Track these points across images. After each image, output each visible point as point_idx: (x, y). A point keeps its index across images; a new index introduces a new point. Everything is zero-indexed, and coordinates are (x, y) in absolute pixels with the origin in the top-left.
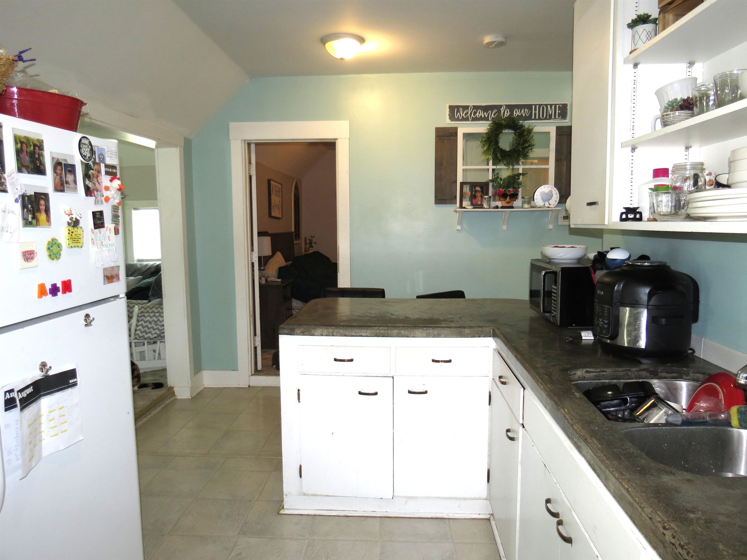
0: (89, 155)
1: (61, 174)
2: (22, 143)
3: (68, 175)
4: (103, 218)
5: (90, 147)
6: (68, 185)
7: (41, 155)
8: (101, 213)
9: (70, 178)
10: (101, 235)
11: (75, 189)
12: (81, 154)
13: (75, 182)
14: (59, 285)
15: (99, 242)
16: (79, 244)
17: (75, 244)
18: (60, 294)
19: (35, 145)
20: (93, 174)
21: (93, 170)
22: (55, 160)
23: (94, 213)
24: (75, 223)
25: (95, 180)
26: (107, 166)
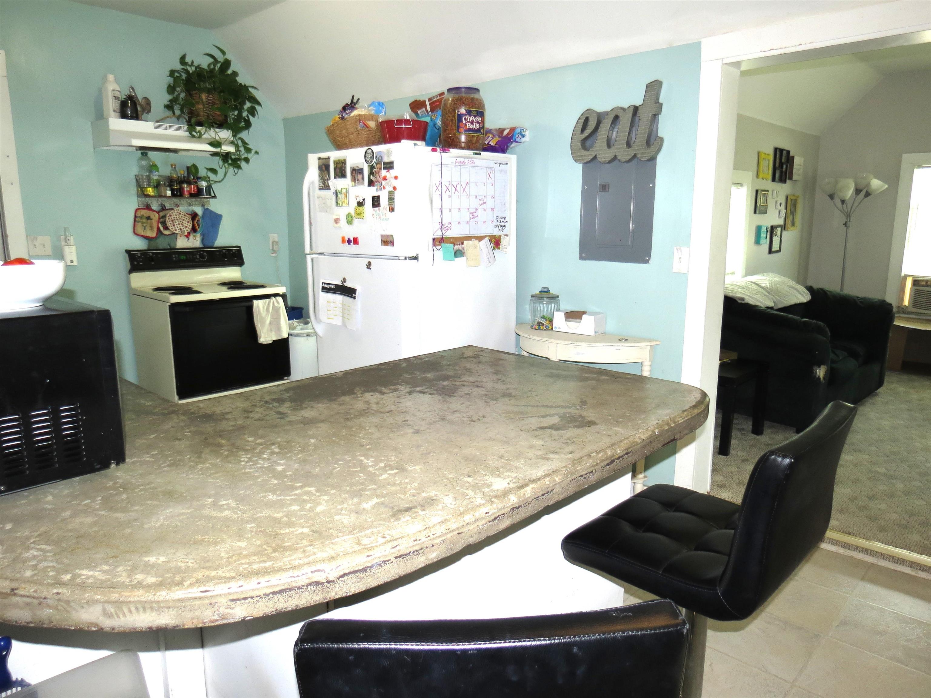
0: (370, 160)
1: (355, 176)
2: (337, 163)
3: (359, 176)
4: (380, 201)
5: (372, 154)
6: (358, 182)
7: (345, 168)
8: (378, 197)
9: (360, 177)
10: (380, 212)
11: (363, 183)
12: (366, 160)
13: (363, 179)
14: (352, 239)
15: (378, 217)
16: (361, 217)
17: (358, 217)
18: (352, 244)
19: (342, 163)
20: (375, 171)
21: (376, 168)
22: (352, 168)
23: (373, 198)
24: (361, 204)
25: (377, 175)
26: (384, 163)
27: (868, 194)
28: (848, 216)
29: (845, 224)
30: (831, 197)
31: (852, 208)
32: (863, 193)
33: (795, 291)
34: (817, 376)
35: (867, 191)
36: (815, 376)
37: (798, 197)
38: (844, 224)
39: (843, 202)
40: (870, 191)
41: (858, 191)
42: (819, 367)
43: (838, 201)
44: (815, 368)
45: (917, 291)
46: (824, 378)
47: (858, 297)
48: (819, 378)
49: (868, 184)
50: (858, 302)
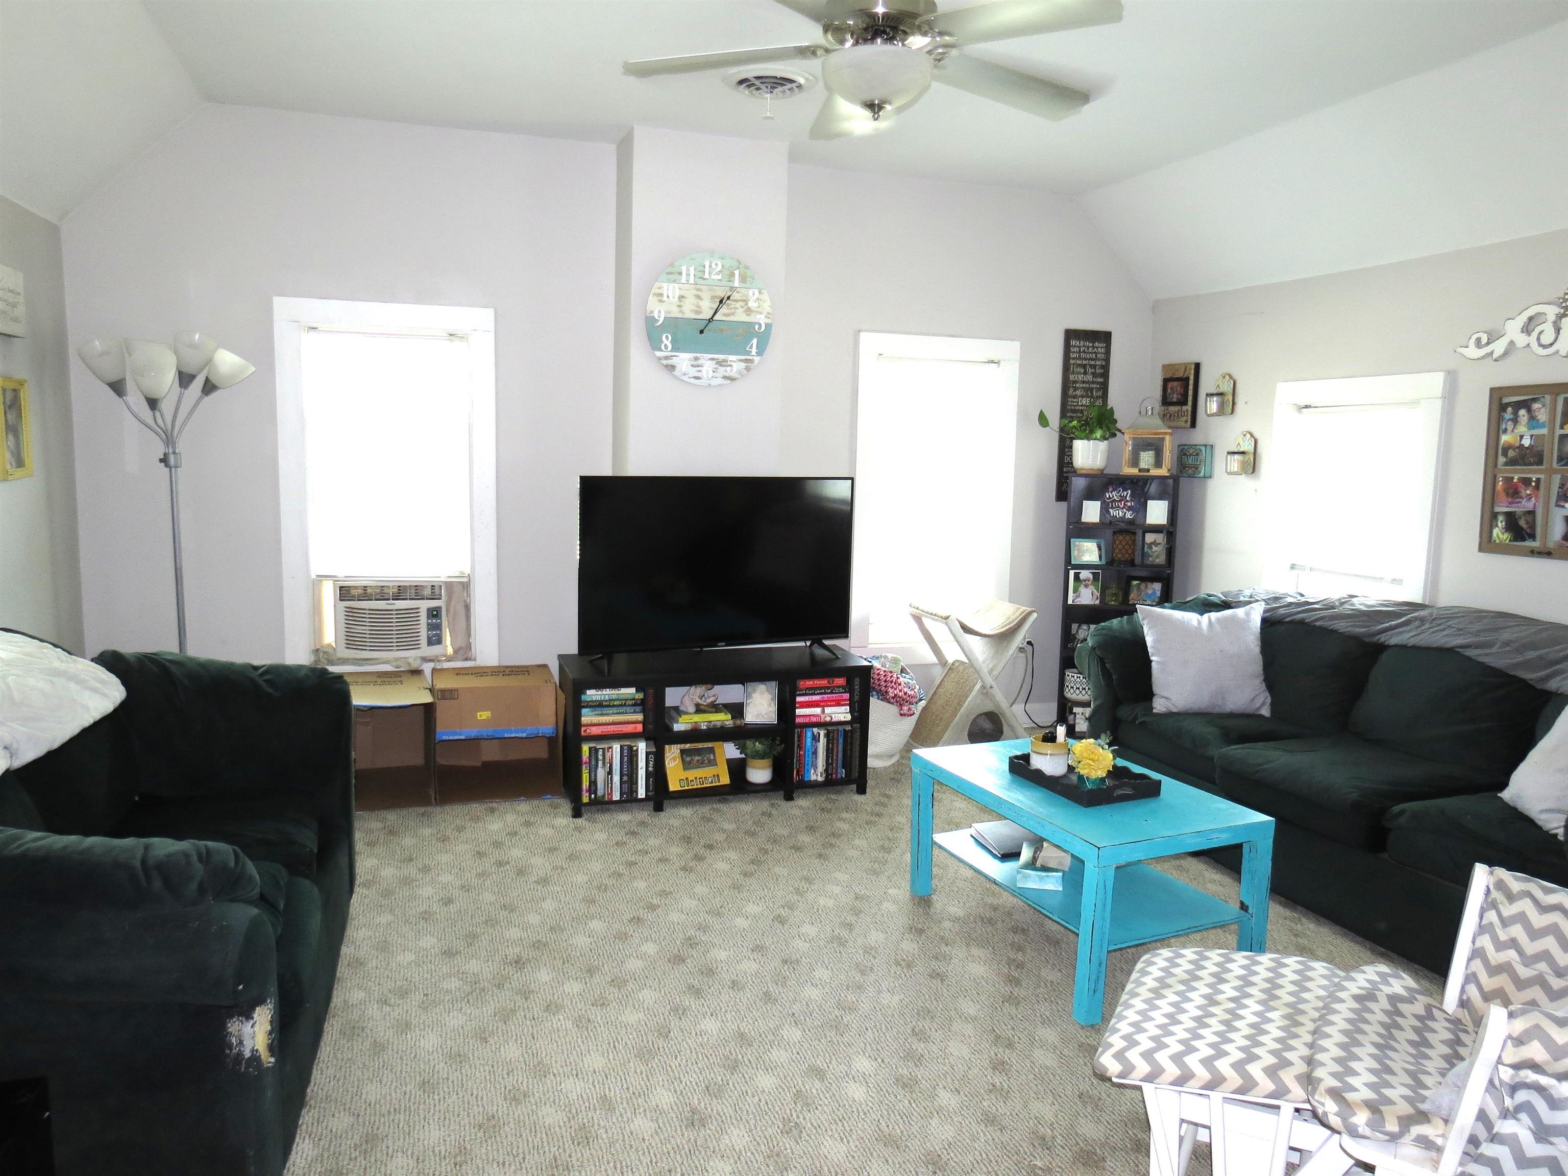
27: (209, 387)
28: (169, 439)
29: (164, 460)
30: (118, 387)
31: (175, 416)
32: (198, 383)
33: (72, 685)
34: (247, 1054)
35: (207, 380)
36: (240, 1054)
37: (21, 383)
38: (161, 461)
39: (153, 403)
40: (213, 379)
41: (185, 379)
42: (249, 1017)
43: (135, 399)
44: (234, 1026)
45: (350, 610)
46: (271, 1048)
47: (256, 668)
48: (255, 1058)
49: (209, 361)
50: (260, 681)
